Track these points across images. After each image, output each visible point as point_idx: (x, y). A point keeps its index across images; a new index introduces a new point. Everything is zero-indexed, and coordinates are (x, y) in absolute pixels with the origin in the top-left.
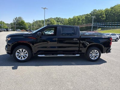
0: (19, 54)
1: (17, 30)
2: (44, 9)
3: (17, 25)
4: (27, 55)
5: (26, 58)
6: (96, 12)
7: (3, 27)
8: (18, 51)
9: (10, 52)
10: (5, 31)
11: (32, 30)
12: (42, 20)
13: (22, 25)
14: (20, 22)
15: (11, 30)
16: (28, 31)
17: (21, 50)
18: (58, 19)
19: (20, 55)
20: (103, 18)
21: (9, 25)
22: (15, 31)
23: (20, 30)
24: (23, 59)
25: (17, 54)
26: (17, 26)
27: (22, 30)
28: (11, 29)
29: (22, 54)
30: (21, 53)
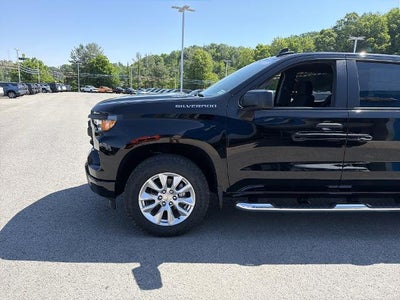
0: (155, 198)
1: (85, 89)
2: (182, 10)
3: (82, 71)
4: (191, 202)
5: (183, 218)
6: (355, 24)
7: (39, 78)
8: (150, 182)
9: (111, 187)
10: (47, 91)
11: (131, 89)
12: (163, 56)
13: (101, 72)
14: (94, 59)
15: (64, 88)
16: (119, 92)
17: (163, 178)
18: (218, 49)
19: (157, 202)
20: (380, 44)
21: (58, 71)
22: (76, 91)
23: (93, 88)
24: (172, 221)
25: (143, 197)
26: (84, 75)
27: (99, 89)
28: (66, 83)
29: (167, 197)
30: (164, 192)
